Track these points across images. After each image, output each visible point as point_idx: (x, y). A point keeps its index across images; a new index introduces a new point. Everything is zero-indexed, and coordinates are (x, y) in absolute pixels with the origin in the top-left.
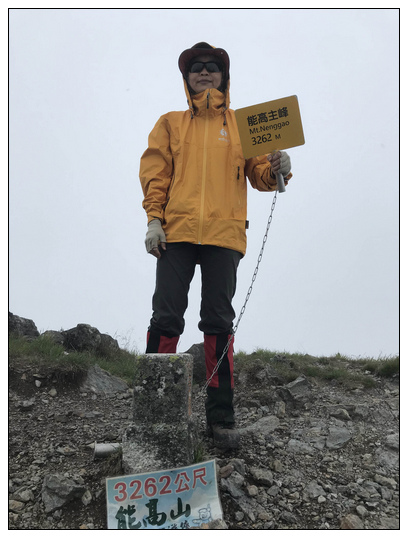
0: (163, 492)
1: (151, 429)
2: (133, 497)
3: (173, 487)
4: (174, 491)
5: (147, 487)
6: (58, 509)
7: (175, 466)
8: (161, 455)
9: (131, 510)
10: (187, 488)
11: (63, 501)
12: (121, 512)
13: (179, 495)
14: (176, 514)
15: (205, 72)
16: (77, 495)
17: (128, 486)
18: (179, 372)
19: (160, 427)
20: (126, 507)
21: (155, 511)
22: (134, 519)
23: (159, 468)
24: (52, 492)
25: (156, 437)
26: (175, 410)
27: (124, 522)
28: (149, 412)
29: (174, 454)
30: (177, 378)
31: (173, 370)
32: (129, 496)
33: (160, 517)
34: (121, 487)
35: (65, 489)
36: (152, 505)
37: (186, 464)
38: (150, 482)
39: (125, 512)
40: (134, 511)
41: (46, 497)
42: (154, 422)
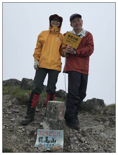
0: (49, 135)
1: (49, 120)
2: (43, 135)
3: (52, 135)
4: (52, 136)
5: (46, 133)
6: (29, 134)
7: (53, 130)
8: (50, 126)
9: (42, 138)
10: (55, 136)
11: (30, 133)
12: (40, 138)
13: (53, 137)
14: (52, 141)
15: (56, 21)
16: (33, 132)
17: (42, 132)
18: (56, 106)
19: (51, 119)
20: (41, 137)
21: (47, 140)
22: (42, 140)
23: (49, 129)
24: (28, 130)
25: (49, 122)
26: (55, 116)
27: (40, 140)
28: (49, 115)
29: (53, 127)
30: (56, 108)
31: (55, 106)
32: (42, 134)
33: (48, 141)
34: (40, 132)
35: (30, 130)
36: (47, 138)
37: (55, 130)
38: (47, 132)
39: (41, 138)
40: (43, 138)
41: (27, 131)
42: (50, 118)
